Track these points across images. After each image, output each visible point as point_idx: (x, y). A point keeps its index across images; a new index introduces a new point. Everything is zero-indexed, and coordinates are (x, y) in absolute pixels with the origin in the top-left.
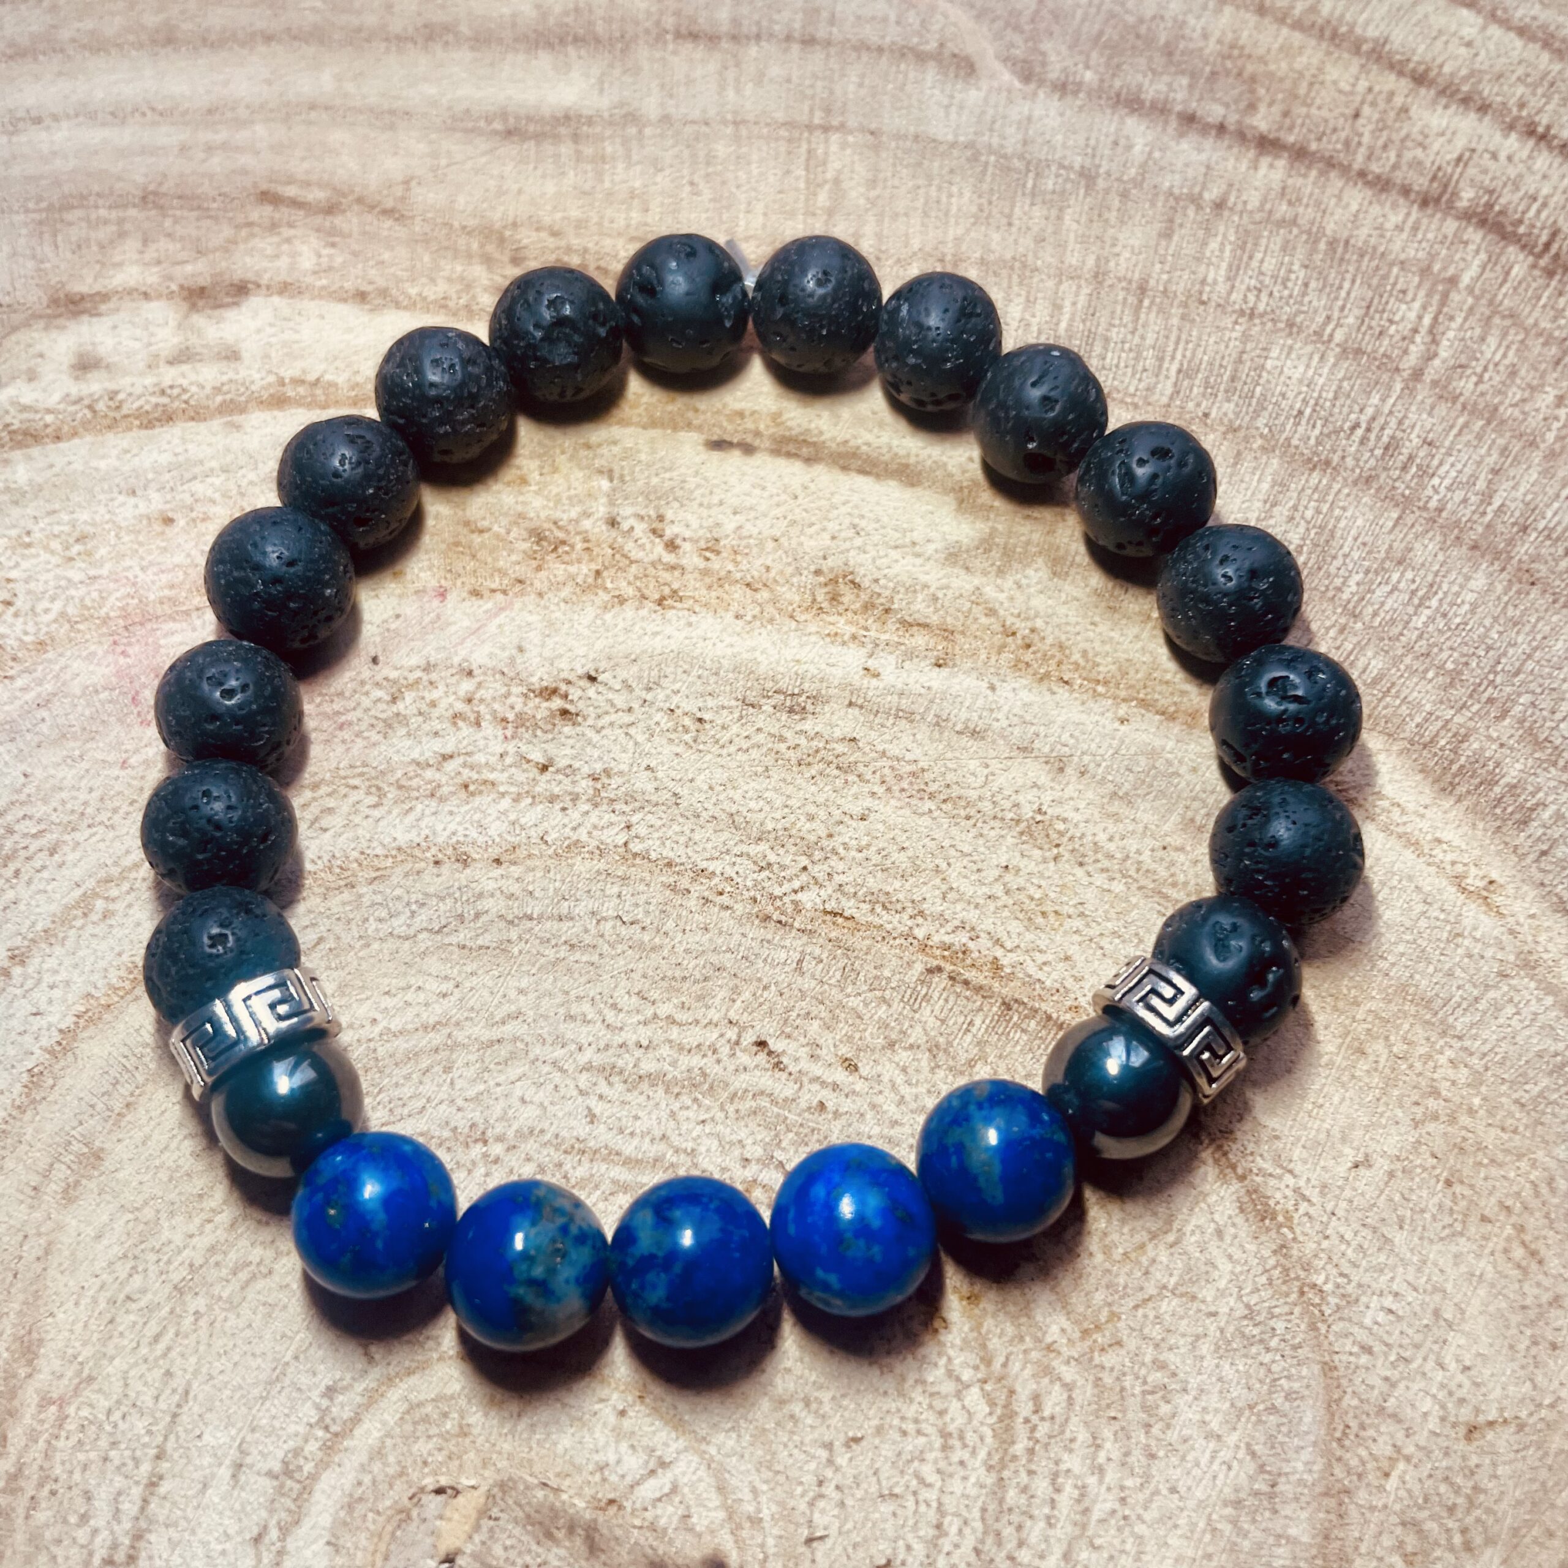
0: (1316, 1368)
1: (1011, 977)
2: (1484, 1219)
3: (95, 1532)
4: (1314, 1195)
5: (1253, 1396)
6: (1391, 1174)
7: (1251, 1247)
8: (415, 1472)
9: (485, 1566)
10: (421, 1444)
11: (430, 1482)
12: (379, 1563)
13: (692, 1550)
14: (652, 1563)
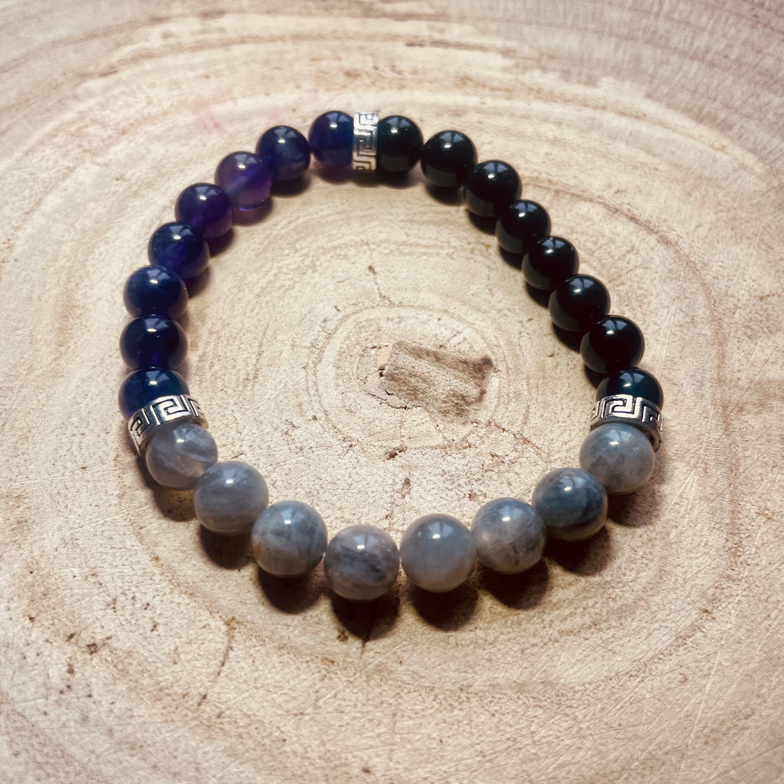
0: (699, 285)
1: (557, 184)
2: (748, 238)
3: (239, 370)
4: (684, 236)
5: (677, 295)
6: (711, 228)
7: (665, 252)
8: (363, 343)
9: (397, 368)
10: (364, 334)
11: (370, 345)
12: (355, 371)
13: (475, 357)
14: (461, 362)
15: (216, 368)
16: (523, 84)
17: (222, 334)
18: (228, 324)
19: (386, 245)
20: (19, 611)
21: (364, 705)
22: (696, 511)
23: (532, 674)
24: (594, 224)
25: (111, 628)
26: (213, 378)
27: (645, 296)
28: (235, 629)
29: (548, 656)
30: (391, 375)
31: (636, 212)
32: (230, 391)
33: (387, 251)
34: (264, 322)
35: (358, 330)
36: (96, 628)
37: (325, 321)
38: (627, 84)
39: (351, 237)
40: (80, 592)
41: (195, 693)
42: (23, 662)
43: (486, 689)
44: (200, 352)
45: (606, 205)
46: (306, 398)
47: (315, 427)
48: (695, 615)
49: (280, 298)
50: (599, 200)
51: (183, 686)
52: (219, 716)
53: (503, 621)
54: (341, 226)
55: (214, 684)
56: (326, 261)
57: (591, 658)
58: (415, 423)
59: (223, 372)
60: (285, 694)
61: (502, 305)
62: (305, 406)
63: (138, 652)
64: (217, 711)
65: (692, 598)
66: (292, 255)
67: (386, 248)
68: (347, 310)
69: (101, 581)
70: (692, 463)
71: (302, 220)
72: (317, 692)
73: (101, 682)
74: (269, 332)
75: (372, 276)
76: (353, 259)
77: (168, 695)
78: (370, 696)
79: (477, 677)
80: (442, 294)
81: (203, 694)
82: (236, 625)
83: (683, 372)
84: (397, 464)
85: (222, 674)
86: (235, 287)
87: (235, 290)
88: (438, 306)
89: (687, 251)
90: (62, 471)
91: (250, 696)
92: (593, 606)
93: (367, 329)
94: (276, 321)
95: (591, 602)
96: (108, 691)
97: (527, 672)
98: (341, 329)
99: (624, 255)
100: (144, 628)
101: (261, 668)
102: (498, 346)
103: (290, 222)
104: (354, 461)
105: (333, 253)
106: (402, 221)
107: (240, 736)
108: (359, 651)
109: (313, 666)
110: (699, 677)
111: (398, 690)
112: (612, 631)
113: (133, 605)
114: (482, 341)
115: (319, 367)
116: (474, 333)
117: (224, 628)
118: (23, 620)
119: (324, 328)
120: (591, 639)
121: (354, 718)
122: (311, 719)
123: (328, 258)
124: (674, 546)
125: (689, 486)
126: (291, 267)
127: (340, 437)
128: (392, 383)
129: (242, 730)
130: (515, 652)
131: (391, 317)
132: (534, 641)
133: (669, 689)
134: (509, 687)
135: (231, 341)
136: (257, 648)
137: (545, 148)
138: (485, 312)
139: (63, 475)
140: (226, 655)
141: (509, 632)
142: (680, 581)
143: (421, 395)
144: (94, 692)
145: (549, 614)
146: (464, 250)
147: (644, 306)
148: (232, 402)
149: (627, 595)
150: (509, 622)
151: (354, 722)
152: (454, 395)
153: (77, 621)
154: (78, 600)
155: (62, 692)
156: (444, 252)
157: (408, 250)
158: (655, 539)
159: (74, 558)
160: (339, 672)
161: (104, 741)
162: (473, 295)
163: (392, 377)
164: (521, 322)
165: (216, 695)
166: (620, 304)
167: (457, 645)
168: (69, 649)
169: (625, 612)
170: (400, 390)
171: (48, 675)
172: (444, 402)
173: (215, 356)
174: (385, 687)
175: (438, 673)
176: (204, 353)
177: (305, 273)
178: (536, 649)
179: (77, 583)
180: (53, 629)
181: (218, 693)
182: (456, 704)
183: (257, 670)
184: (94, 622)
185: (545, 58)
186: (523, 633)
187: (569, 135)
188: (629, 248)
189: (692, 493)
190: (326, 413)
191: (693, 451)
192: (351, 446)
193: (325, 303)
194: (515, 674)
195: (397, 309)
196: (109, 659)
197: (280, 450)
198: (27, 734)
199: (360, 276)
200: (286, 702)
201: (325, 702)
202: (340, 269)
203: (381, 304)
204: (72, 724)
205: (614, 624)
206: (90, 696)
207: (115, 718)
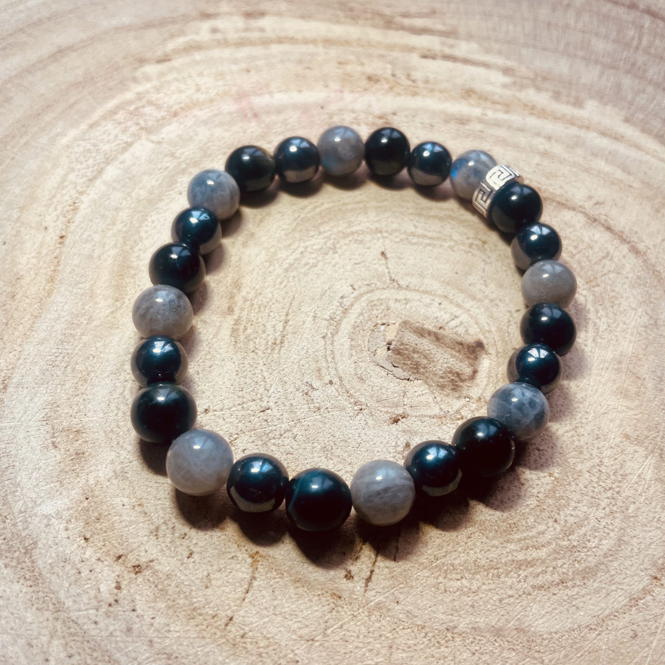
3: (268, 335)
4: (652, 247)
5: (644, 299)
7: (635, 261)
8: (374, 319)
9: (402, 344)
10: (375, 312)
11: (380, 322)
12: (366, 344)
13: (470, 340)
14: (457, 343)
15: (249, 331)
16: (519, 100)
17: (255, 302)
18: (260, 294)
19: (397, 234)
20: (76, 531)
21: (365, 636)
22: (652, 490)
23: (508, 621)
24: (575, 231)
25: (154, 553)
26: (246, 340)
27: (617, 298)
28: (259, 561)
29: (521, 606)
30: (397, 350)
31: (611, 223)
32: (260, 353)
33: (397, 240)
34: (290, 294)
35: (370, 307)
36: (141, 551)
37: (342, 297)
38: (609, 108)
39: (367, 224)
40: (128, 519)
41: (223, 615)
42: (78, 576)
43: (469, 631)
44: (235, 317)
45: (586, 215)
46: (324, 365)
47: (331, 390)
48: (646, 580)
49: (305, 274)
50: (580, 209)
51: (213, 608)
52: (243, 637)
53: (485, 573)
54: (359, 214)
55: (240, 608)
56: (345, 244)
57: (557, 611)
58: (417, 394)
59: (255, 335)
60: (299, 622)
61: (494, 296)
62: (324, 371)
63: (176, 575)
64: (242, 632)
65: (645, 566)
66: (316, 237)
67: (397, 237)
68: (362, 290)
69: (146, 511)
70: (650, 448)
71: (326, 206)
72: (326, 622)
73: (144, 599)
74: (295, 304)
75: (383, 261)
76: (368, 245)
77: (200, 615)
78: (371, 629)
79: (462, 620)
80: (443, 282)
81: (230, 616)
82: (259, 559)
83: (646, 368)
84: (400, 429)
85: (246, 600)
86: (267, 261)
87: (267, 264)
88: (439, 292)
89: (653, 261)
90: (116, 412)
91: (270, 621)
92: (561, 566)
93: (378, 308)
94: (301, 293)
95: (560, 563)
96: (150, 607)
97: (504, 619)
98: (356, 306)
99: (600, 260)
100: (182, 555)
101: (279, 598)
102: (490, 332)
103: (316, 207)
104: (363, 422)
105: (351, 238)
106: (412, 214)
107: (260, 655)
108: (363, 589)
109: (323, 599)
110: (647, 634)
111: (394, 626)
112: (576, 589)
113: (173, 534)
114: (476, 326)
115: (335, 338)
116: (470, 319)
117: (249, 560)
118: (79, 539)
119: (341, 303)
120: (558, 595)
121: (357, 647)
122: (321, 645)
123: (347, 242)
124: (631, 519)
125: (646, 468)
126: (315, 247)
127: (352, 400)
128: (398, 356)
129: (261, 650)
130: (495, 601)
131: (399, 298)
132: (510, 593)
133: (622, 643)
134: (488, 631)
135: (262, 309)
136: (277, 580)
137: (537, 159)
138: (480, 300)
139: (116, 415)
140: (250, 584)
141: (489, 584)
142: (636, 550)
143: (422, 370)
144: (138, 607)
145: (524, 570)
146: (464, 244)
147: (616, 307)
148: (261, 362)
149: (590, 559)
150: (491, 574)
151: (357, 650)
152: (450, 372)
153: (125, 544)
154: (126, 526)
155: (110, 605)
156: (446, 245)
157: (415, 240)
158: (616, 512)
159: (124, 489)
160: (345, 606)
161: (145, 650)
162: (470, 285)
163: (398, 352)
164: (510, 312)
165: (241, 618)
166: (595, 303)
167: (446, 591)
168: (118, 568)
169: (588, 573)
170: (404, 364)
171: (99, 589)
172: (442, 377)
173: (249, 321)
174: (384, 622)
175: (429, 614)
176: (240, 318)
177: (327, 254)
178: (512, 600)
179: (126, 511)
180: (104, 549)
181: (243, 617)
182: (443, 642)
183: (276, 599)
184: (139, 546)
185: (539, 79)
186: (501, 585)
187: (557, 149)
188: (604, 255)
189: (649, 475)
190: (341, 379)
191: (651, 437)
192: (361, 409)
193: (343, 281)
194: (493, 620)
195: (404, 291)
196: (151, 579)
197: (301, 409)
198: (80, 639)
199: (374, 260)
200: (300, 628)
201: (333, 631)
202: (357, 253)
203: (391, 286)
204: (118, 633)
205: (578, 583)
206: (134, 610)
207: (154, 631)
